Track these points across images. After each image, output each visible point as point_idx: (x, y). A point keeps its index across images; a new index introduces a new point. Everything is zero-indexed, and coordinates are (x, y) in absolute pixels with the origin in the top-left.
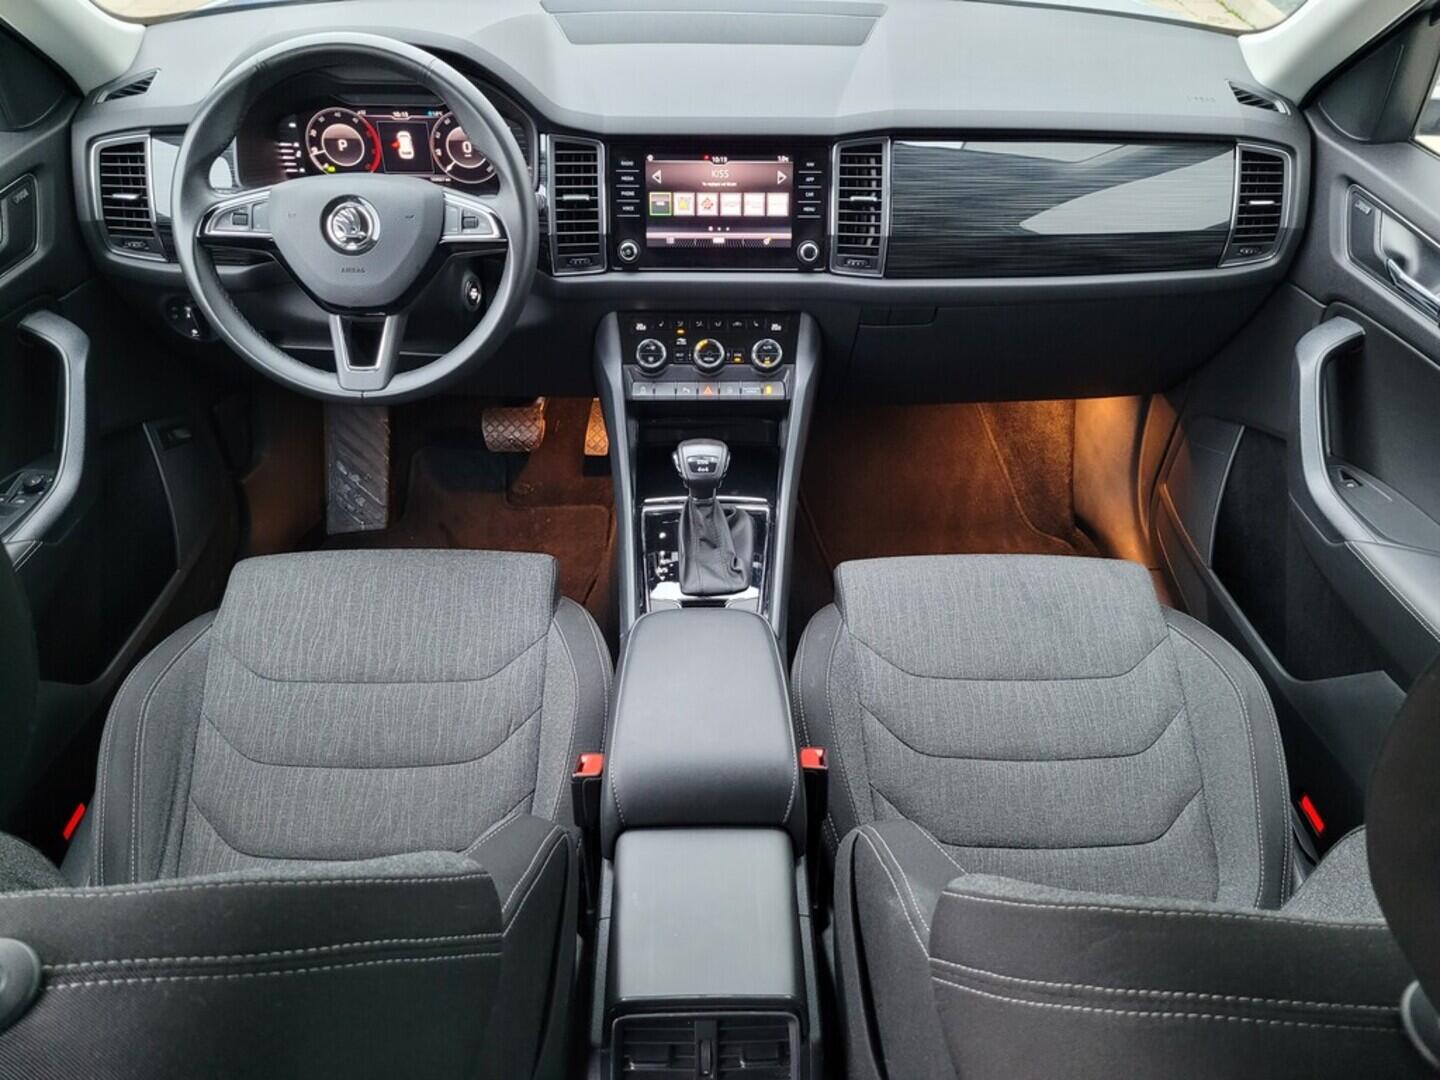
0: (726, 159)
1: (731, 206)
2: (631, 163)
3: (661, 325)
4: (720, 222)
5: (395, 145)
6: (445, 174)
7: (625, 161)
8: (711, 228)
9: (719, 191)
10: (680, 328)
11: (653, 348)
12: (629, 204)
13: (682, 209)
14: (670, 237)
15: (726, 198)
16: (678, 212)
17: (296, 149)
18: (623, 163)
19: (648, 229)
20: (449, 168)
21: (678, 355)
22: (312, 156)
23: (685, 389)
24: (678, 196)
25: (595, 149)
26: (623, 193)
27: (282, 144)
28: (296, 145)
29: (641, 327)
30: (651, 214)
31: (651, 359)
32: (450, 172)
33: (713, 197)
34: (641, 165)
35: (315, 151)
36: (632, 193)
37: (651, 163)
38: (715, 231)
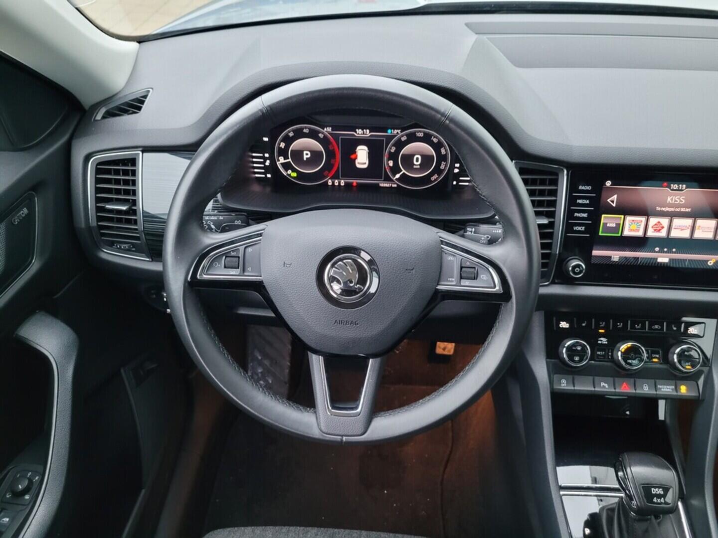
0: (684, 186)
1: (681, 229)
2: (589, 188)
3: (584, 325)
4: (668, 243)
5: (353, 157)
6: (393, 181)
7: (584, 185)
8: (657, 249)
9: (672, 215)
10: (602, 328)
11: (579, 348)
12: (580, 225)
13: (631, 230)
14: (616, 255)
15: (677, 222)
16: (627, 233)
17: (265, 159)
18: (581, 188)
19: (594, 248)
20: (398, 176)
21: (599, 353)
22: (278, 163)
23: (602, 384)
24: (629, 219)
25: (557, 175)
26: (576, 214)
27: (254, 155)
28: (267, 155)
29: (564, 325)
30: (600, 234)
31: (577, 359)
32: (396, 179)
33: (665, 221)
34: (598, 188)
35: (282, 160)
36: (585, 215)
37: (608, 188)
38: (661, 251)
